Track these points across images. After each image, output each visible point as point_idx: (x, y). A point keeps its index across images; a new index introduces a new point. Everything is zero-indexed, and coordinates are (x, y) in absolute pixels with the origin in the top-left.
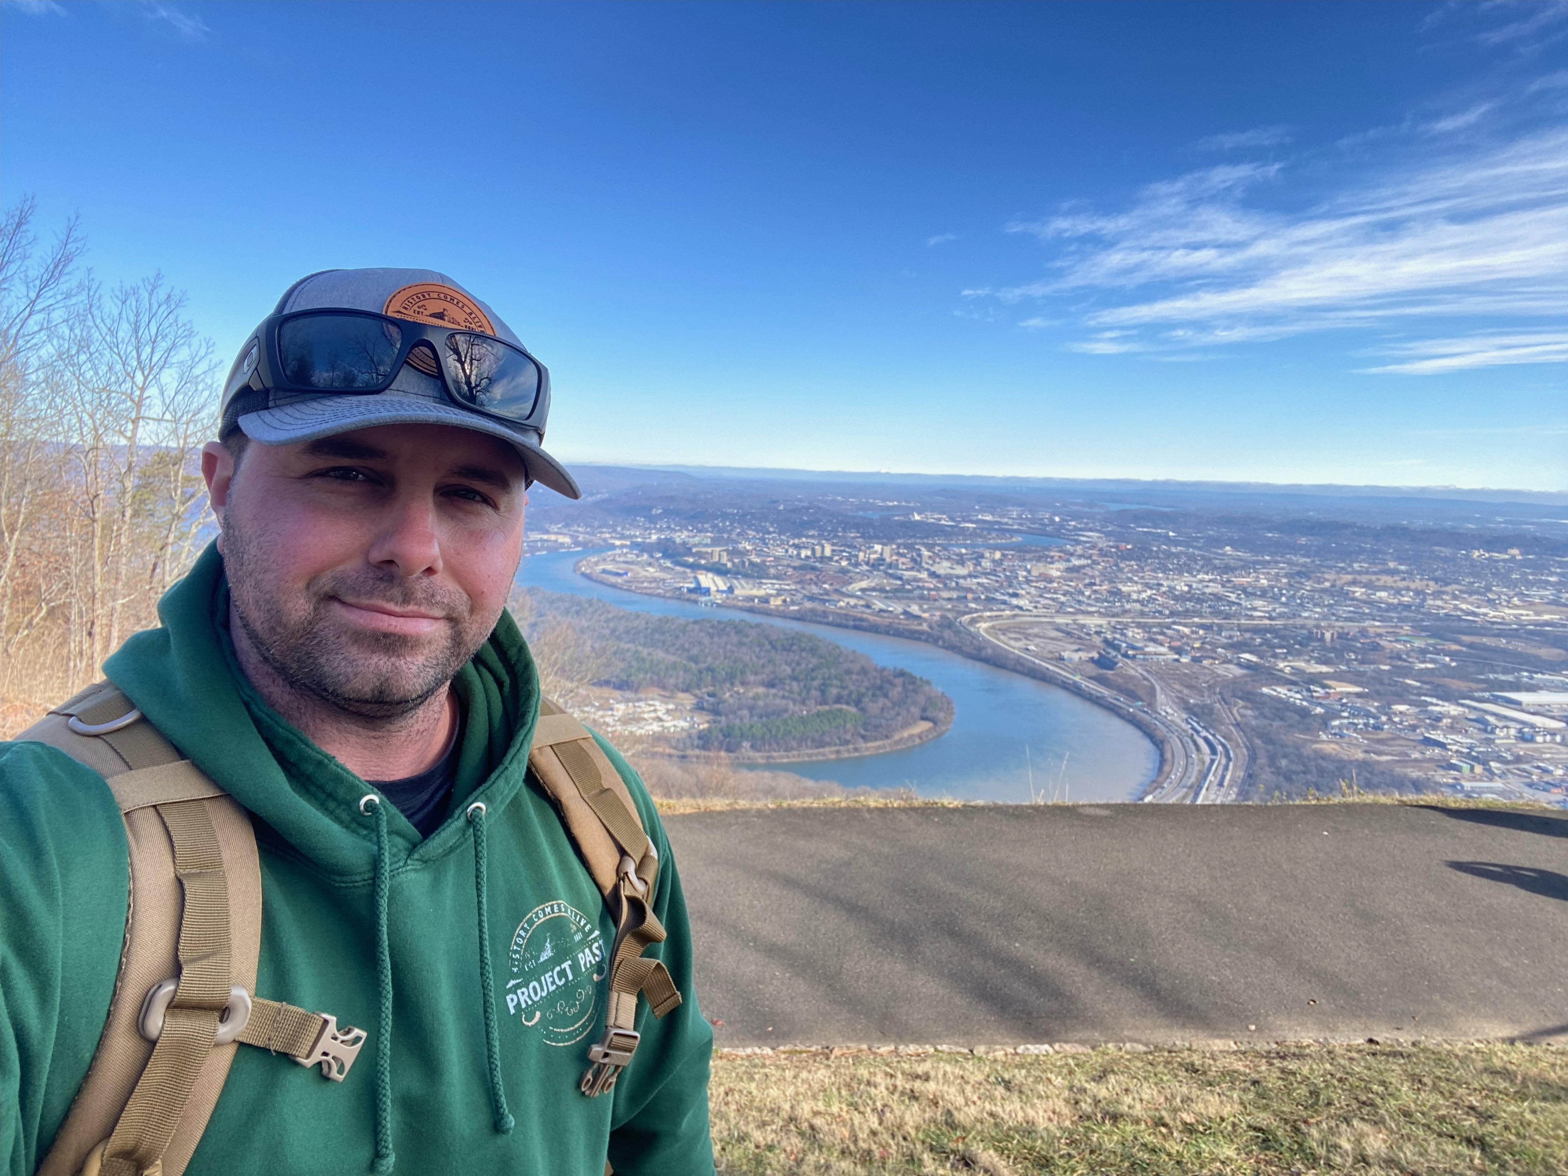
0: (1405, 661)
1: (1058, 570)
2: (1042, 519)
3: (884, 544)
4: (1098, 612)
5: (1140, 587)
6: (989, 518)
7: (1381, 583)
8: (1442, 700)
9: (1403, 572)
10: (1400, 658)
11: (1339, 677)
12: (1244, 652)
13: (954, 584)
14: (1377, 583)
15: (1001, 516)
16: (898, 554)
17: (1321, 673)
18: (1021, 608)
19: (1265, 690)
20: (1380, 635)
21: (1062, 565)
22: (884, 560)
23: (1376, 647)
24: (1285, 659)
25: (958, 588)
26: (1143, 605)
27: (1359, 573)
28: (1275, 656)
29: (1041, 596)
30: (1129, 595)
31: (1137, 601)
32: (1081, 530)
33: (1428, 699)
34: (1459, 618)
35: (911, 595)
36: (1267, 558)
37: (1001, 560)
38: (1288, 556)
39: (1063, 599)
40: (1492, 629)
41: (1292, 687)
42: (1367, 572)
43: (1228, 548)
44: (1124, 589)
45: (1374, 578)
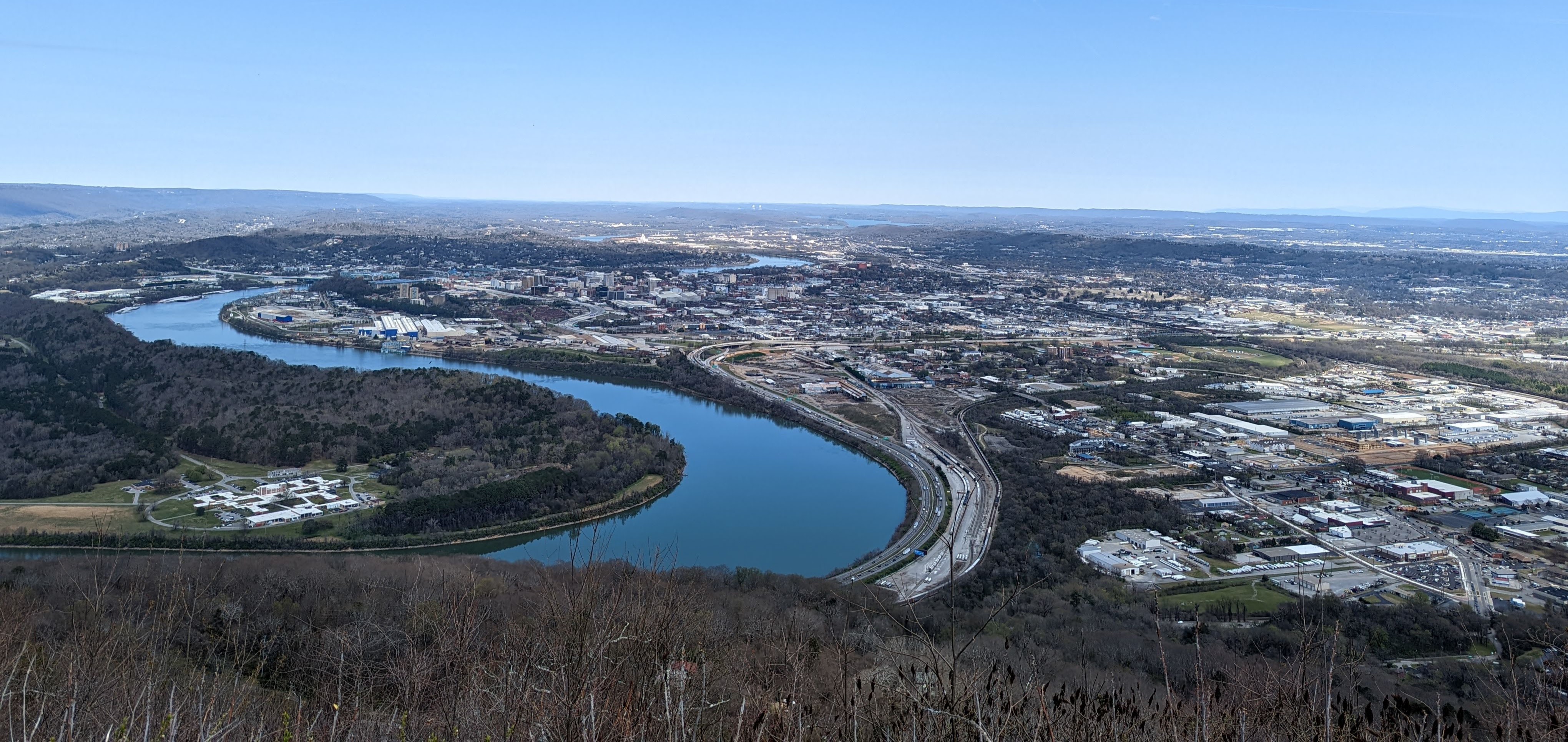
0: (1137, 374)
1: (797, 292)
2: (779, 238)
3: (605, 271)
4: (840, 336)
5: (881, 308)
6: (724, 238)
7: (1111, 296)
8: (1174, 414)
9: (1130, 284)
10: (1133, 372)
11: (1077, 395)
12: (986, 375)
13: (685, 313)
14: (1108, 296)
15: (736, 236)
16: (623, 281)
17: (1060, 391)
18: (758, 337)
19: (1009, 414)
20: (1113, 349)
21: (801, 287)
22: (606, 289)
23: (1111, 363)
24: (1026, 380)
25: (690, 317)
26: (884, 327)
27: (1090, 286)
28: (1016, 376)
29: (780, 322)
30: (871, 318)
31: (879, 323)
32: (820, 248)
33: (1162, 414)
34: (1184, 329)
35: (637, 327)
36: (1004, 274)
37: (737, 284)
38: (1023, 271)
39: (802, 324)
40: (1214, 338)
41: (1032, 408)
42: (1097, 285)
43: (966, 264)
44: (866, 311)
45: (1103, 291)
